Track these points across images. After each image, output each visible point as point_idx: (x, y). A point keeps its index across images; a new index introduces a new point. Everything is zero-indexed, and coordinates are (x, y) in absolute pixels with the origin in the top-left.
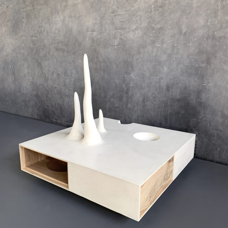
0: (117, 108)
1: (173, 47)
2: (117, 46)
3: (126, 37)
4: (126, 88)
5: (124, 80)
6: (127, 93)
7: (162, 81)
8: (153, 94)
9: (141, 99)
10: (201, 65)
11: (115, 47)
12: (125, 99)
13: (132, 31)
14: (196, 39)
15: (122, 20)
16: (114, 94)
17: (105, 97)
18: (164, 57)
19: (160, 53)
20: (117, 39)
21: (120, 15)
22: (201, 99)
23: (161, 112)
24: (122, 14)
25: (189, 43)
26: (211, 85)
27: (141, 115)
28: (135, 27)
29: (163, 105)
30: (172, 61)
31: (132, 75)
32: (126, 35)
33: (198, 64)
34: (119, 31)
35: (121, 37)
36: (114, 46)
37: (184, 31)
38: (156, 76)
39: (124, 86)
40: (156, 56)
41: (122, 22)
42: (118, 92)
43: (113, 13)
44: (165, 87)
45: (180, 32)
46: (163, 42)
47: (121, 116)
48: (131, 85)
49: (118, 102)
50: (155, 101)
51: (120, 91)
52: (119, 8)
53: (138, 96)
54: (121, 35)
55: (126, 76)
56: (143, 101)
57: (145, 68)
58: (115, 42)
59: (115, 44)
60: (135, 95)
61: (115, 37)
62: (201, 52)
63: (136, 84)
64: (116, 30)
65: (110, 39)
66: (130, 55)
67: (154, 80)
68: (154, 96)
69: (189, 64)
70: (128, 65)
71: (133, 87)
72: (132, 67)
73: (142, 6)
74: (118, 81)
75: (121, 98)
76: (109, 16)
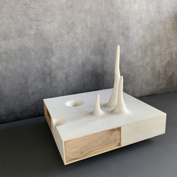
0: (41, 89)
1: (83, 37)
2: (34, 35)
3: (42, 28)
4: (49, 71)
5: (46, 64)
6: (50, 74)
7: (79, 61)
8: (73, 71)
9: (64, 77)
10: (102, 48)
11: (32, 37)
12: (48, 80)
13: (48, 23)
14: (97, 31)
15: (36, 13)
16: (36, 78)
17: (26, 83)
18: (78, 44)
19: (74, 41)
20: (33, 29)
21: (34, 8)
22: (104, 68)
23: (81, 82)
24: (36, 8)
25: (93, 34)
26: (108, 59)
27: (65, 89)
28: (51, 20)
29: (82, 77)
30: (84, 46)
31: (53, 59)
32: (43, 26)
33: (100, 48)
34: (35, 22)
35: (37, 28)
36: (31, 35)
37: (89, 26)
38: (74, 57)
39: (46, 69)
40: (72, 43)
41: (37, 15)
42: (41, 75)
43: (25, 5)
44: (81, 65)
45: (87, 26)
46: (76, 33)
47: (47, 95)
48: (53, 67)
49: (42, 84)
50: (75, 76)
51: (42, 74)
52: (32, 1)
53: (60, 75)
54: (37, 26)
55: (47, 60)
56: (66, 78)
57: (64, 53)
58: (32, 32)
59: (32, 34)
60: (58, 75)
61: (31, 28)
62: (100, 40)
63: (58, 66)
64: (31, 21)
65: (24, 29)
66: (48, 42)
67: (72, 61)
68: (74, 72)
69: (95, 48)
70: (48, 52)
71: (55, 68)
72: (52, 53)
73: (55, 4)
74: (39, 66)
75: (44, 80)
76: (21, 7)
